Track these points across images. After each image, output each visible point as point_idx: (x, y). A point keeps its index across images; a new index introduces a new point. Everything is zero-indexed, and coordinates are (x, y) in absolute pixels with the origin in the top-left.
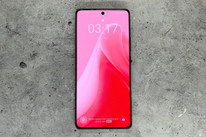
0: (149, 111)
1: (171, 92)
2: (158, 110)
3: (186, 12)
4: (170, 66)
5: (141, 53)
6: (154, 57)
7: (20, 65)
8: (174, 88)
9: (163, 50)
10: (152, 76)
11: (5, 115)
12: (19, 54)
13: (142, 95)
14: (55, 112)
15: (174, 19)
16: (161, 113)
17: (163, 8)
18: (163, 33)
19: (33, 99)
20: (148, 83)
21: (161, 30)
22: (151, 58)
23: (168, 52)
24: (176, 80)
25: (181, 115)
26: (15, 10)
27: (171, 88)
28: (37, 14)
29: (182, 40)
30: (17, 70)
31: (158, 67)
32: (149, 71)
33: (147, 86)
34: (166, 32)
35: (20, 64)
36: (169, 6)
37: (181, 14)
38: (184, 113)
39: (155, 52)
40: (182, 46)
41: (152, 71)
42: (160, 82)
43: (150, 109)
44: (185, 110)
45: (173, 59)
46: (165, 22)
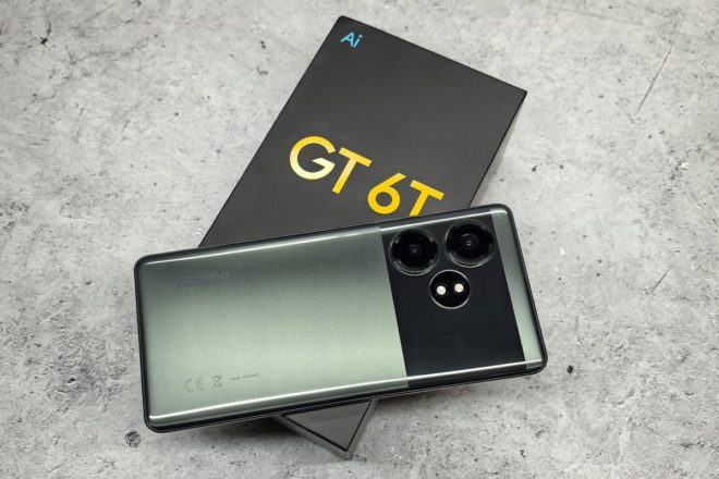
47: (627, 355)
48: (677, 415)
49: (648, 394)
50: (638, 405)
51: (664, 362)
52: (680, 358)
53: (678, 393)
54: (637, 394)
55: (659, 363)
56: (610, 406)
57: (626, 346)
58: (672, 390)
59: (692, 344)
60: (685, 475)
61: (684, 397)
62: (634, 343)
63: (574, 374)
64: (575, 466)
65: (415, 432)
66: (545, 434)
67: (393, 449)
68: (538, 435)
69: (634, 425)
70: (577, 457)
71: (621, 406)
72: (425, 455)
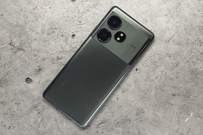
0: (156, 117)
1: (177, 97)
2: (164, 115)
3: (189, 17)
4: (175, 71)
5: (146, 61)
6: (159, 64)
7: (26, 81)
8: (180, 93)
9: (167, 56)
10: (158, 83)
11: (13, 131)
12: (24, 70)
13: (148, 102)
14: (62, 125)
15: (177, 25)
16: (167, 118)
17: (166, 15)
18: (167, 40)
19: (40, 114)
20: (153, 90)
21: (165, 37)
22: (155, 65)
23: (172, 58)
24: (181, 85)
25: (188, 119)
26: (18, 26)
27: (177, 93)
28: (40, 29)
29: (185, 45)
30: (23, 86)
31: (163, 73)
32: (154, 78)
33: (153, 92)
34: (169, 39)
35: (26, 79)
36: (172, 12)
37: (184, 20)
38: (190, 117)
39: (160, 59)
40: (186, 51)
41: (157, 78)
42: (166, 88)
43: (156, 115)
44: (192, 114)
45: (177, 65)
46: (168, 29)
47: (157, 64)
48: (172, 85)
49: (163, 78)
50: (159, 81)
51: (170, 67)
52: (175, 65)
53: (173, 77)
54: (159, 78)
55: (168, 67)
56: (149, 82)
57: (157, 61)
58: (171, 76)
59: (180, 60)
60: (172, 105)
61: (175, 79)
62: (160, 60)
63: (138, 71)
64: (135, 102)
66: (126, 92)
68: (123, 92)
69: (157, 88)
70: (136, 100)
71: (153, 82)
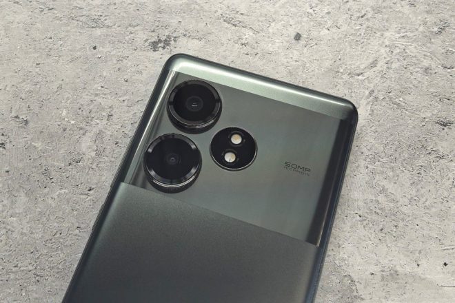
47: (370, 24)
48: (432, 90)
49: (394, 66)
50: (382, 77)
51: (416, 33)
52: (436, 29)
53: (433, 66)
54: (381, 65)
55: (409, 34)
56: (345, 77)
57: (369, 16)
58: (426, 63)
59: (451, 16)
60: (442, 157)
61: (441, 70)
62: (379, 12)
63: (302, 42)
65: (97, 95)
67: (64, 113)
69: (376, 98)
71: (360, 77)
72: (105, 122)
